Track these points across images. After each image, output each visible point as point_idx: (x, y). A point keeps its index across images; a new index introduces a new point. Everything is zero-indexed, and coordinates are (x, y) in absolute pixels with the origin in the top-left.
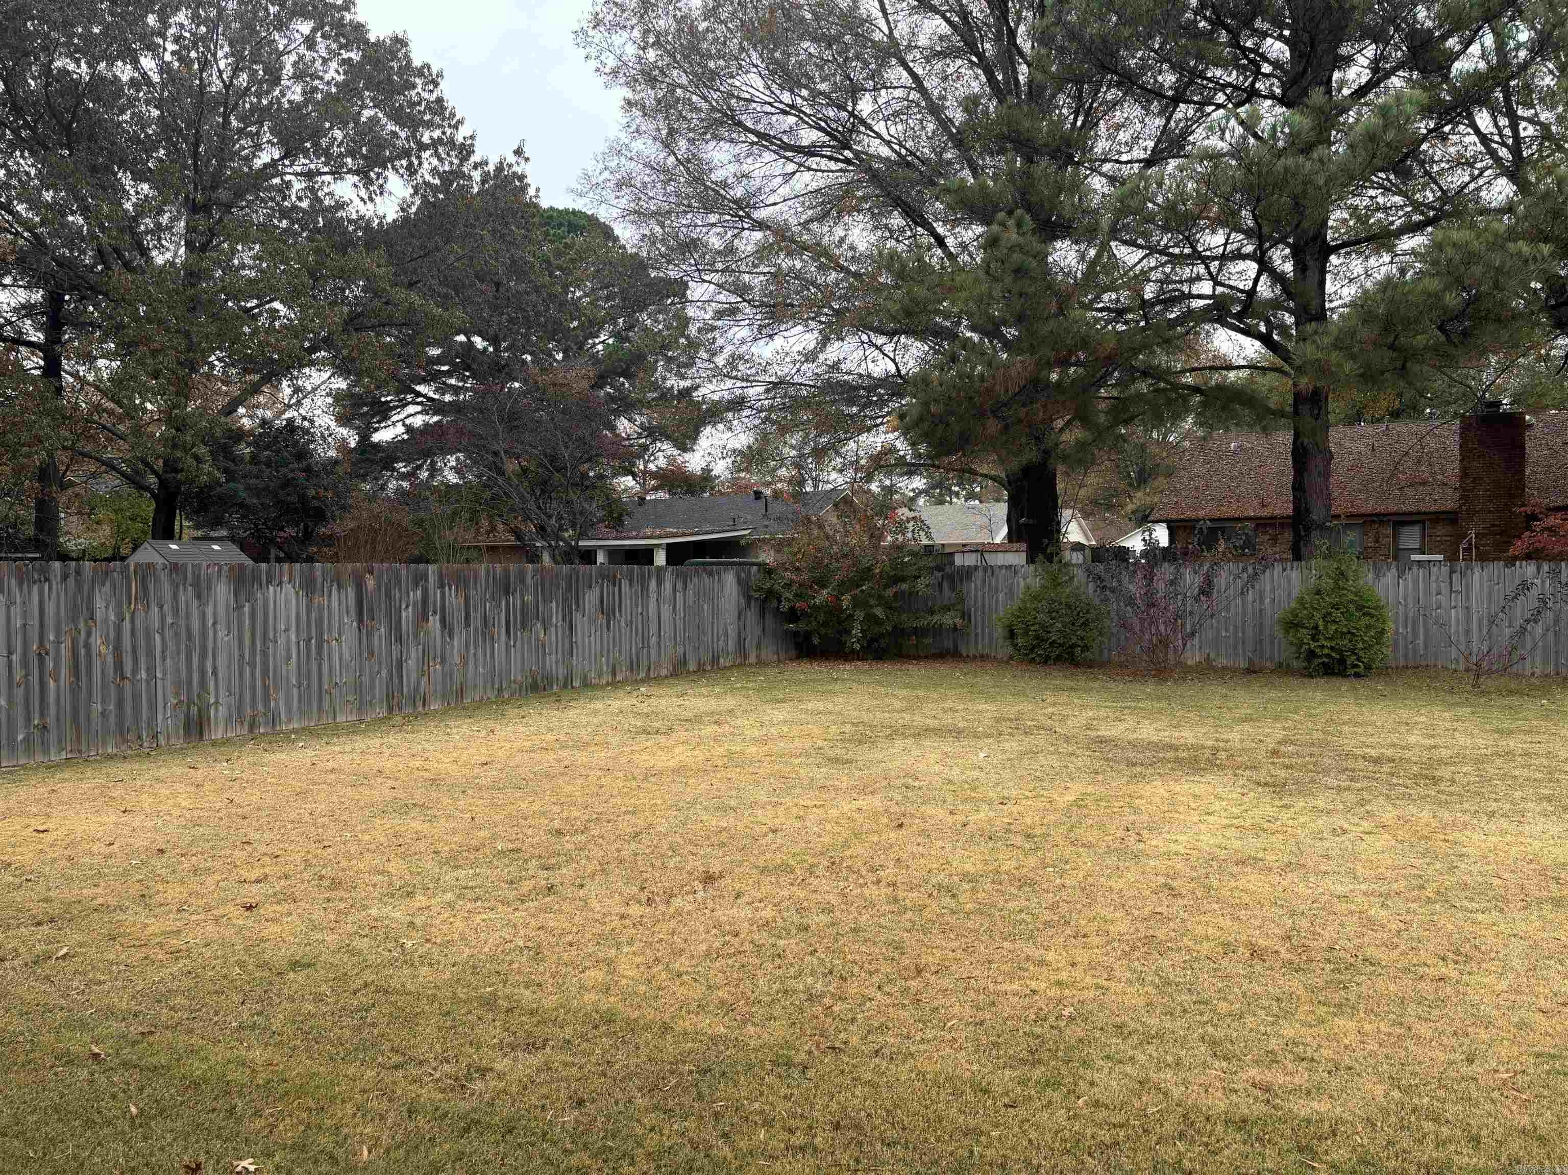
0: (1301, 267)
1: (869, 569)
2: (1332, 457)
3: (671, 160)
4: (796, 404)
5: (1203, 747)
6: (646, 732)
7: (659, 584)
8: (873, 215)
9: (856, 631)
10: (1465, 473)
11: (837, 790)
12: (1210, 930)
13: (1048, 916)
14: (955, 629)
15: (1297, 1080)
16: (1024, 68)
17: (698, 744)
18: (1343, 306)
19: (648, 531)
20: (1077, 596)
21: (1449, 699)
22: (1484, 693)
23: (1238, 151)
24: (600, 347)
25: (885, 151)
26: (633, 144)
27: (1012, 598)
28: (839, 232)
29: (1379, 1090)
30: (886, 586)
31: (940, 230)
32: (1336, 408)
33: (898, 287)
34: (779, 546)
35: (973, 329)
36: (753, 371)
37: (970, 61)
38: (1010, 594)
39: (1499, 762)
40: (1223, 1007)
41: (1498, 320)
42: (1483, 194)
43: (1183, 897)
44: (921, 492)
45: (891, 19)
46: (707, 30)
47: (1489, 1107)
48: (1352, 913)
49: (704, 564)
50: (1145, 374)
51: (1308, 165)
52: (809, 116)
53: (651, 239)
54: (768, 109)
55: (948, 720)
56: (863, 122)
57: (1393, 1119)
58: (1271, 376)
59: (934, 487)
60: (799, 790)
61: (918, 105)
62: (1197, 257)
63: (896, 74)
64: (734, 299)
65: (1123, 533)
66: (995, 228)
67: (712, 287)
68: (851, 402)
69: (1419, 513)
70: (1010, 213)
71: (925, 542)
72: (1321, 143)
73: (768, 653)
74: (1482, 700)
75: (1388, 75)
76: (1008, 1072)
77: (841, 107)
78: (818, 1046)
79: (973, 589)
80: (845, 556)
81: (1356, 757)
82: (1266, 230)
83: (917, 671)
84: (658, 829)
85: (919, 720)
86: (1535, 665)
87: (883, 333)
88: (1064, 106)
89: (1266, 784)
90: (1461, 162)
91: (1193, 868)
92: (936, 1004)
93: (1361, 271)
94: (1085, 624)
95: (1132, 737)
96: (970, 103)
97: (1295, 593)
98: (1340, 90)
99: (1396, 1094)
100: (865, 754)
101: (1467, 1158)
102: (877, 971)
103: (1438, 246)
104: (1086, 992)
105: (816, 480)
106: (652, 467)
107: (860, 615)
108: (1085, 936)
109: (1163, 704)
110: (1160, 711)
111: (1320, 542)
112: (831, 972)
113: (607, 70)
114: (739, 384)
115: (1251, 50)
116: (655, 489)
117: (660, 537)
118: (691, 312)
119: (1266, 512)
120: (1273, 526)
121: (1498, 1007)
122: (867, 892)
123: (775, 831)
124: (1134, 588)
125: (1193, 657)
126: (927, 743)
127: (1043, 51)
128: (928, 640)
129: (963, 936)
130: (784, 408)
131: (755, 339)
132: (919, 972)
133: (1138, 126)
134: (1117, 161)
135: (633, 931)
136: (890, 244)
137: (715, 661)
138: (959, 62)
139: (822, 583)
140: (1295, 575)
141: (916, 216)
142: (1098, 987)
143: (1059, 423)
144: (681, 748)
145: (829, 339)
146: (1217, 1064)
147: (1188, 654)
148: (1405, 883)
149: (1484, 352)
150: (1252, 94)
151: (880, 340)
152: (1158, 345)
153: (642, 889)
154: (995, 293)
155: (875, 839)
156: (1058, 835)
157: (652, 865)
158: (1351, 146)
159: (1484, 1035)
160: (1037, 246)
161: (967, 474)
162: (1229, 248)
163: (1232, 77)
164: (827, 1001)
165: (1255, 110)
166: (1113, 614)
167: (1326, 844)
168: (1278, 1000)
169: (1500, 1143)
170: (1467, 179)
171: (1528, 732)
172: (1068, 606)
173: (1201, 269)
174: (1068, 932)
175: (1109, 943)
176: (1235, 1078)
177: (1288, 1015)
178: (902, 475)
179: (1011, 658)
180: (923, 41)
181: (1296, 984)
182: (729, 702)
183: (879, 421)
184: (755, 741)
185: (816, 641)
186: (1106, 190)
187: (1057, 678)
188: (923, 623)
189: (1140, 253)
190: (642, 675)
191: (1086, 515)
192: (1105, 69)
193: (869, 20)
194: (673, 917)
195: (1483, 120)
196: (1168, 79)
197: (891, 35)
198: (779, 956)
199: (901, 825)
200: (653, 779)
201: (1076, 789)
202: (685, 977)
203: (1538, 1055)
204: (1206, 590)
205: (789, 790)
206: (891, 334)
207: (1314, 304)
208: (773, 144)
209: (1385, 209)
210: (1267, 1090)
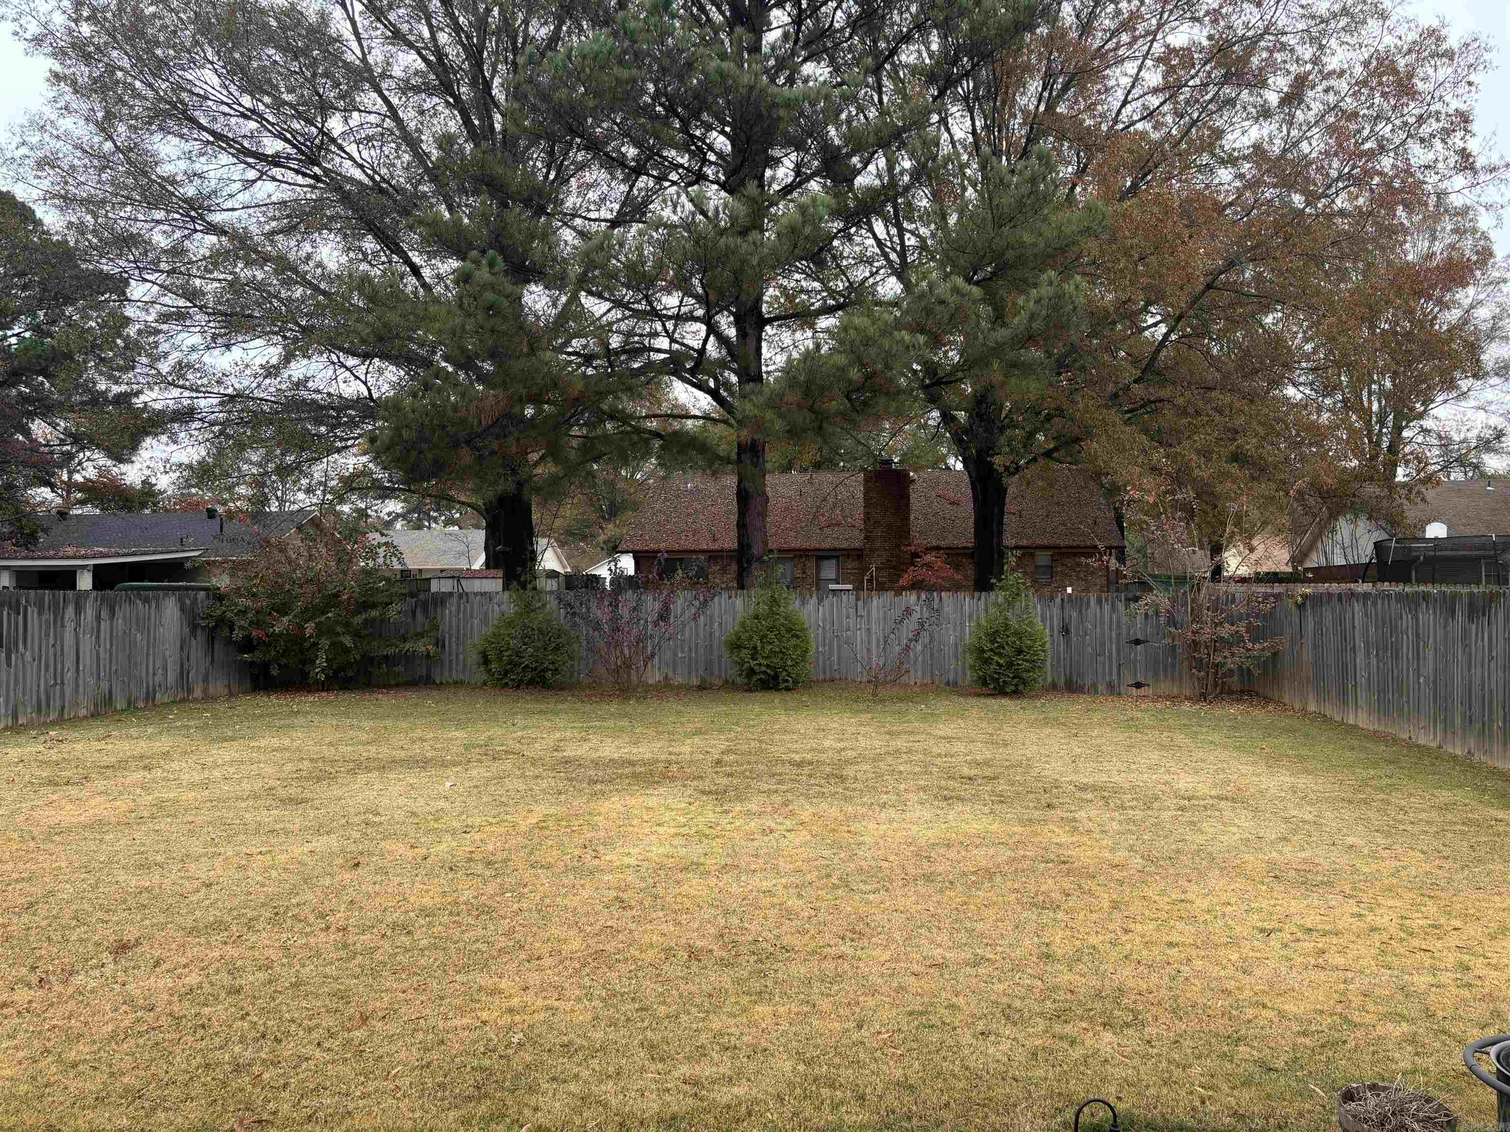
0: (742, 333)
1: (337, 595)
2: (767, 500)
3: (108, 146)
4: (257, 420)
5: (657, 761)
6: (52, 783)
7: (78, 610)
8: (345, 236)
9: (321, 661)
10: (867, 518)
11: (287, 833)
12: (655, 938)
13: (503, 942)
14: (428, 656)
15: (722, 1070)
16: (498, 117)
17: (121, 793)
18: (776, 370)
19: (70, 551)
20: (549, 621)
21: (855, 706)
22: (882, 701)
23: (688, 225)
24: (13, 340)
25: (358, 174)
26: (61, 121)
27: (487, 625)
28: (307, 248)
29: (788, 1066)
30: (357, 612)
31: (416, 258)
32: (772, 457)
33: (369, 311)
34: (236, 568)
35: (446, 358)
36: (205, 381)
37: (447, 102)
38: (485, 621)
39: (890, 759)
40: (662, 1010)
41: (887, 394)
42: (879, 288)
43: (631, 908)
44: (398, 516)
45: (365, 44)
46: (154, 15)
47: (873, 1066)
48: (773, 906)
49: (138, 589)
50: (612, 417)
51: (745, 245)
52: (273, 124)
53: (81, 229)
54: (226, 109)
55: (416, 749)
56: (333, 140)
57: (798, 1091)
58: (721, 426)
59: (410, 512)
60: (242, 837)
61: (392, 133)
62: (655, 314)
63: (369, 99)
64: (182, 302)
65: (594, 562)
66: (468, 264)
67: (156, 288)
68: (318, 422)
69: (835, 550)
70: (484, 252)
71: (397, 566)
72: (755, 228)
73: (218, 687)
74: (879, 707)
75: (809, 178)
76: (452, 1114)
77: (310, 122)
78: (241, 1123)
79: (449, 614)
80: (309, 581)
81: (783, 762)
82: (712, 298)
83: (386, 700)
84: (60, 896)
85: (385, 752)
86: (916, 676)
87: (354, 355)
88: (537, 160)
89: (710, 792)
90: (864, 260)
91: (643, 879)
92: (381, 1051)
93: (790, 342)
94: (557, 648)
95: (594, 755)
96: (446, 141)
97: (739, 618)
98: (770, 186)
99: (801, 1067)
100: (323, 792)
101: (855, 1116)
102: (317, 1026)
103: (844, 328)
104: (536, 1015)
105: (282, 501)
106: (78, 478)
107: (325, 643)
108: (539, 958)
109: (625, 723)
110: (622, 730)
111: (757, 573)
112: (263, 1036)
113: (28, 36)
114: (187, 394)
115: (699, 139)
116: (83, 502)
117: (85, 557)
118: (130, 311)
119: (716, 546)
120: (722, 557)
121: (882, 975)
122: (312, 940)
123: (209, 885)
124: (600, 613)
125: (654, 676)
126: (392, 776)
127: (516, 105)
128: (400, 669)
129: (415, 973)
130: (242, 423)
131: (208, 348)
132: (364, 1019)
133: (605, 188)
134: (585, 218)
135: (17, 1021)
136: (363, 267)
137: (150, 697)
138: (436, 100)
139: (283, 609)
140: (739, 602)
141: (390, 243)
142: (548, 1008)
143: (534, 457)
144: (99, 799)
145: (294, 356)
146: (653, 1067)
147: (649, 673)
148: (816, 873)
149: (879, 418)
150: (700, 178)
151: (351, 362)
152: (623, 391)
153: (33, 968)
154: (468, 328)
155: (327, 881)
156: (518, 859)
157: (49, 939)
158: (779, 234)
159: (871, 1002)
160: (509, 288)
161: (443, 501)
162: (684, 310)
163: (684, 160)
164: (256, 1070)
165: (701, 190)
166: (582, 638)
167: (756, 844)
168: (710, 995)
169: (880, 1097)
170: (867, 274)
171: (911, 733)
172: (540, 630)
173: (659, 326)
174: (523, 956)
175: (562, 962)
176: (669, 1077)
177: (717, 1009)
178: (375, 499)
179: (485, 684)
180: (397, 72)
181: (726, 979)
182: (164, 743)
183: (350, 443)
184: (193, 786)
185: (275, 672)
186: (576, 242)
187: (528, 702)
188: (390, 651)
189: (607, 305)
190: (53, 716)
191: (562, 544)
192: (574, 133)
193: (338, 39)
194: (71, 997)
195: (879, 227)
196: (631, 152)
197: (364, 60)
198: (203, 1026)
199: (357, 865)
200: (56, 838)
201: (540, 811)
202: (81, 1067)
203: (911, 1014)
204: (664, 616)
205: (229, 839)
206: (366, 356)
207: (753, 366)
208: (231, 147)
209: (807, 292)
210: (696, 1084)
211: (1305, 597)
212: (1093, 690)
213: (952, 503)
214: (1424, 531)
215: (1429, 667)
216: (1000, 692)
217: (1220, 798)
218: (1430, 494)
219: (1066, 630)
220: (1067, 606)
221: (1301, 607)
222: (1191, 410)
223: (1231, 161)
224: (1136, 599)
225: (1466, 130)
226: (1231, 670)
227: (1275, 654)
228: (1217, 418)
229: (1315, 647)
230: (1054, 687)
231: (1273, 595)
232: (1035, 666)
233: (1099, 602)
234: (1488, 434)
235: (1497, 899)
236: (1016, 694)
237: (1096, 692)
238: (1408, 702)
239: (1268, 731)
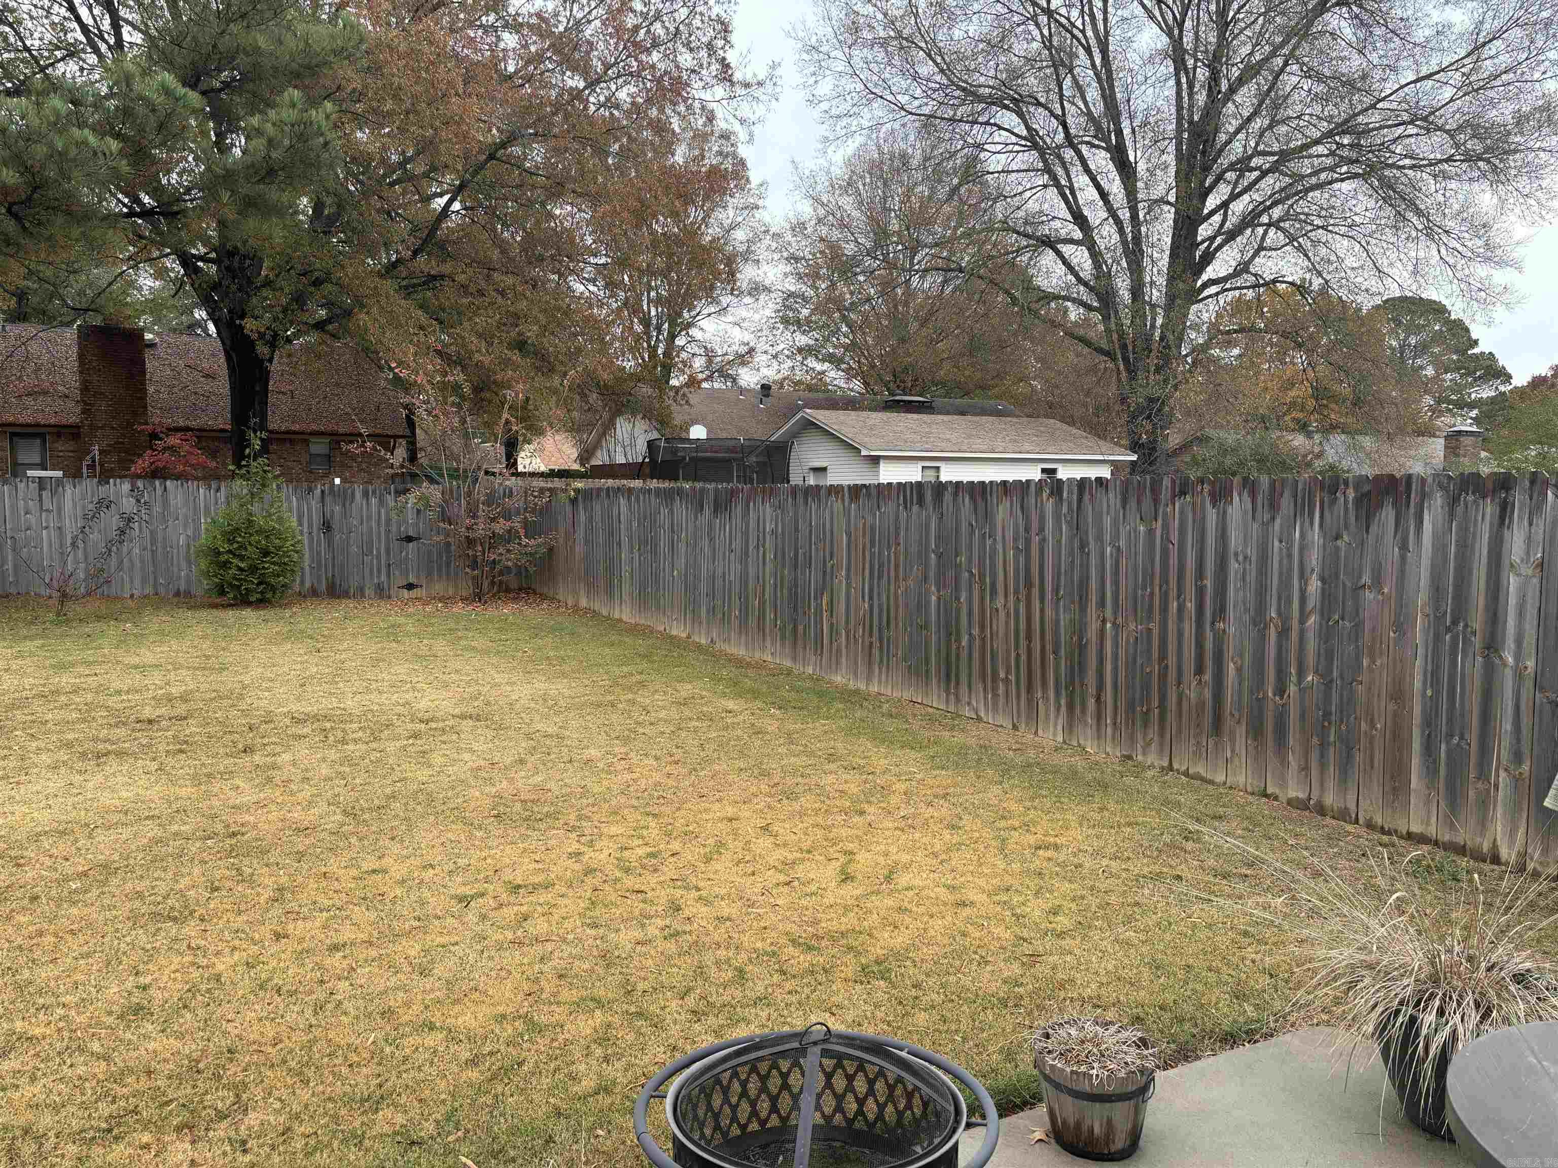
10: (85, 388)
22: (69, 621)
69: (38, 425)
74: (60, 630)
171: (92, 663)
211: (577, 491)
212: (360, 593)
213: (207, 376)
214: (688, 433)
215: (681, 562)
216: (243, 601)
217: (463, 717)
218: (694, 399)
219: (327, 526)
220: (328, 499)
221: (574, 501)
222: (472, 289)
223: (515, 26)
224: (406, 491)
225: (725, 39)
226: (508, 568)
227: (551, 550)
228: (500, 299)
229: (587, 542)
230: (314, 593)
231: (550, 489)
232: (285, 568)
233: (366, 494)
234: (743, 350)
235: (717, 806)
236: (262, 603)
237: (363, 595)
238: (664, 595)
239: (536, 631)
